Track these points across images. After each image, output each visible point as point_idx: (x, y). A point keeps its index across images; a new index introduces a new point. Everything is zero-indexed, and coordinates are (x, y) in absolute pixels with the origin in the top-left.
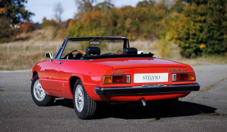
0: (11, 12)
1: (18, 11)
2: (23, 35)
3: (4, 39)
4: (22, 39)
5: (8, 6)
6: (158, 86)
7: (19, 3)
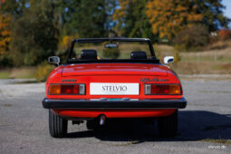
0: (208, 18)
1: (215, 17)
2: (220, 44)
3: (199, 47)
4: (219, 48)
5: (205, 12)
6: (123, 100)
7: (217, 9)
